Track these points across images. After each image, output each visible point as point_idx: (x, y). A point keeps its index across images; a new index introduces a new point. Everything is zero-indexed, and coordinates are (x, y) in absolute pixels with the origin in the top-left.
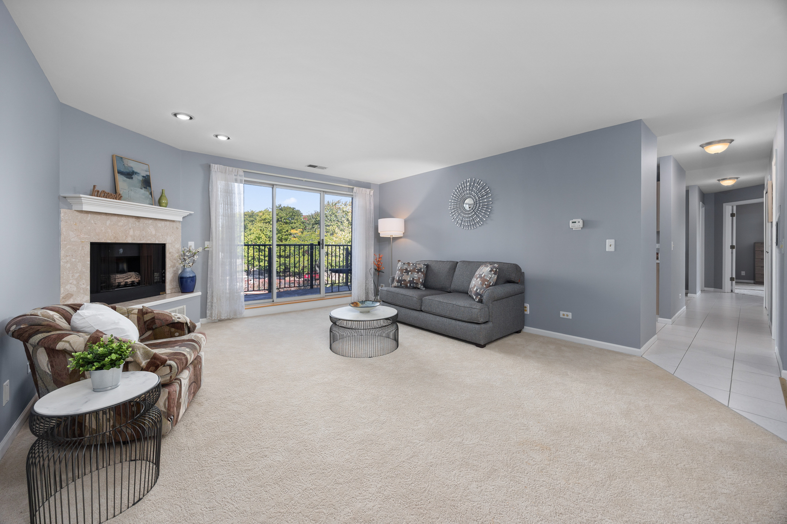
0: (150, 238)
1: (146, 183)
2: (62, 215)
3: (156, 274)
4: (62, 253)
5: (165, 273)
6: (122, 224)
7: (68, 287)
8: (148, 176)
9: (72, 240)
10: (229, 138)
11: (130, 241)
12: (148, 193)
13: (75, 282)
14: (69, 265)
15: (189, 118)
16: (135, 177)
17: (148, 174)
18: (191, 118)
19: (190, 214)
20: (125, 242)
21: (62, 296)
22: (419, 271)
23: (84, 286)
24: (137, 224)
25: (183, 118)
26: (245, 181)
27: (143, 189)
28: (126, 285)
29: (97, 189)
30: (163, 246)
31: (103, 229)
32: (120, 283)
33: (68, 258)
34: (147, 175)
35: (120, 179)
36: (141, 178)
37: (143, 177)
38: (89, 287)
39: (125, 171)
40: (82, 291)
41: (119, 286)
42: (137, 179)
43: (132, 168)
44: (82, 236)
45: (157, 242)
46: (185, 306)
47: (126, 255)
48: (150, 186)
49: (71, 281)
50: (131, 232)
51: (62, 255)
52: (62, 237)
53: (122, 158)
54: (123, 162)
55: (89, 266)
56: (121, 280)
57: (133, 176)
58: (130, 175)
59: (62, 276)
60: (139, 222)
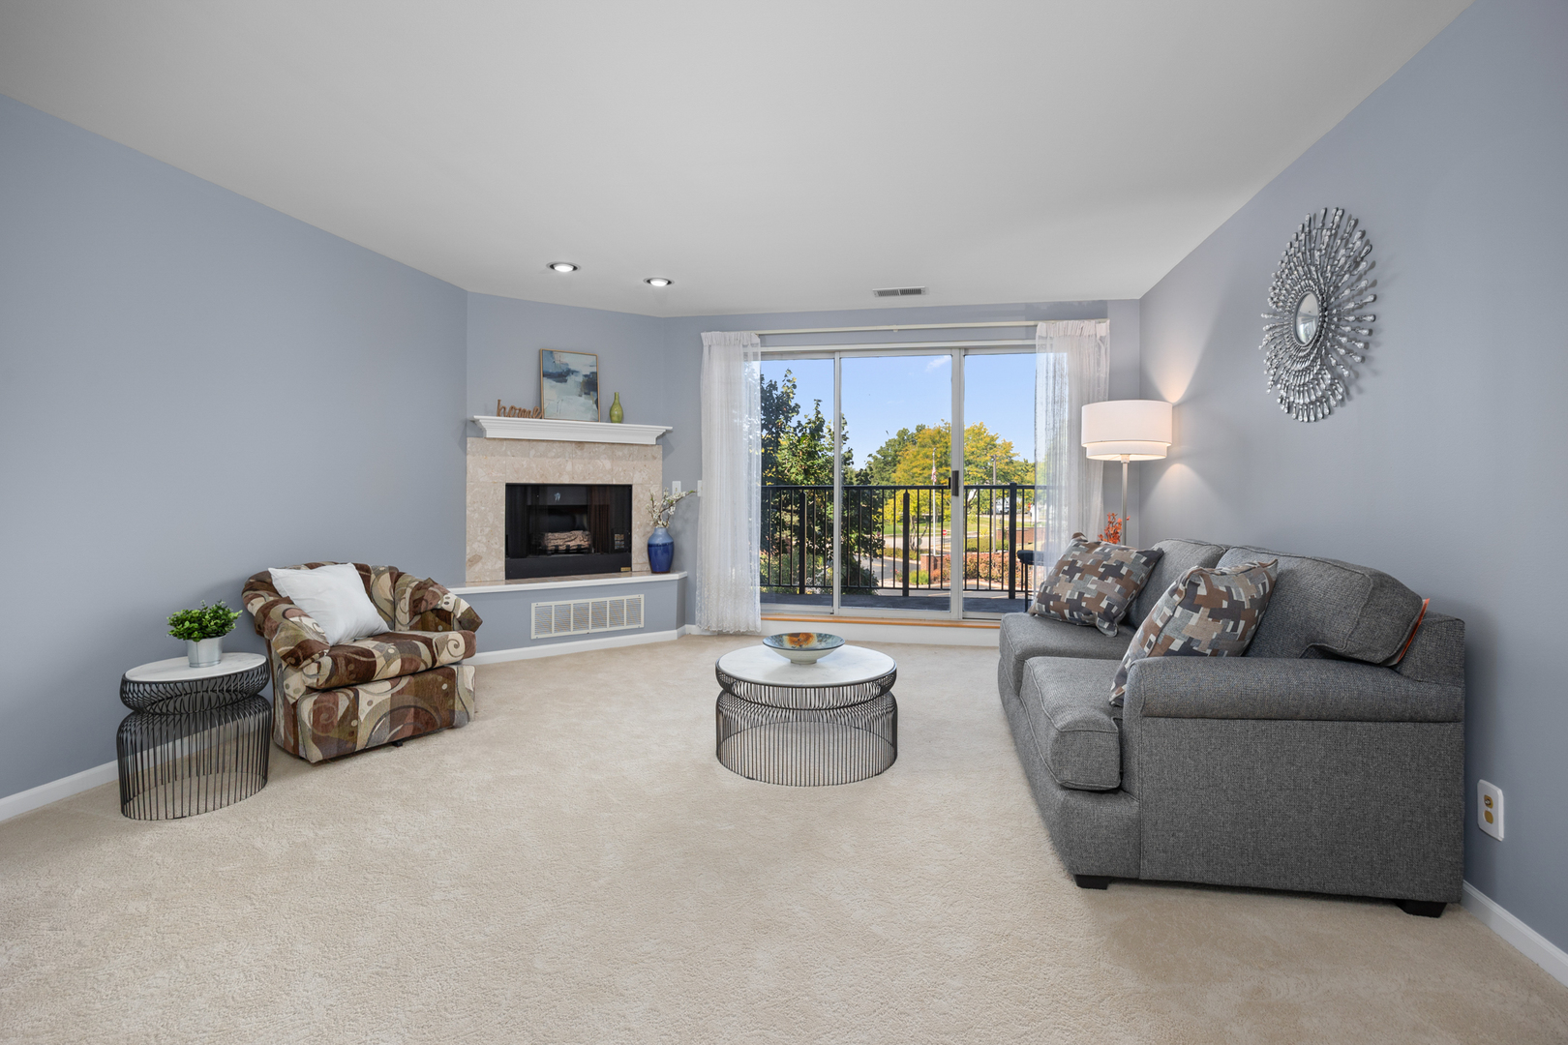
0: (601, 475)
1: (591, 385)
2: (469, 445)
3: (618, 537)
4: (469, 498)
5: (630, 536)
6: (553, 454)
7: (475, 546)
8: (595, 374)
9: (481, 480)
10: (669, 283)
11: (566, 480)
12: (591, 402)
13: (484, 540)
14: (477, 515)
15: (571, 269)
16: (571, 379)
17: (594, 370)
18: (575, 268)
19: (668, 431)
20: (558, 482)
21: (468, 557)
22: (1113, 571)
23: (497, 547)
24: (579, 453)
25: (564, 269)
26: (763, 354)
27: (583, 396)
28: (568, 551)
29: (502, 404)
30: (628, 488)
31: (524, 463)
32: (557, 546)
33: (476, 505)
34: (592, 373)
35: (547, 383)
36: (580, 379)
37: (585, 376)
38: (503, 549)
39: (555, 372)
40: (493, 553)
41: (556, 551)
42: (574, 381)
43: (567, 364)
44: (494, 474)
45: (614, 483)
46: (642, 596)
47: (565, 504)
48: (595, 389)
49: (479, 538)
50: (569, 467)
51: (468, 501)
52: (468, 475)
53: (551, 352)
54: (553, 358)
55: (504, 518)
56: (560, 542)
57: (568, 378)
58: (561, 376)
59: (468, 529)
60: (582, 449)
